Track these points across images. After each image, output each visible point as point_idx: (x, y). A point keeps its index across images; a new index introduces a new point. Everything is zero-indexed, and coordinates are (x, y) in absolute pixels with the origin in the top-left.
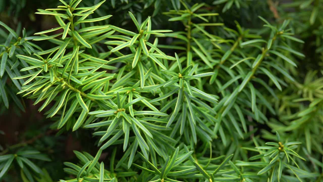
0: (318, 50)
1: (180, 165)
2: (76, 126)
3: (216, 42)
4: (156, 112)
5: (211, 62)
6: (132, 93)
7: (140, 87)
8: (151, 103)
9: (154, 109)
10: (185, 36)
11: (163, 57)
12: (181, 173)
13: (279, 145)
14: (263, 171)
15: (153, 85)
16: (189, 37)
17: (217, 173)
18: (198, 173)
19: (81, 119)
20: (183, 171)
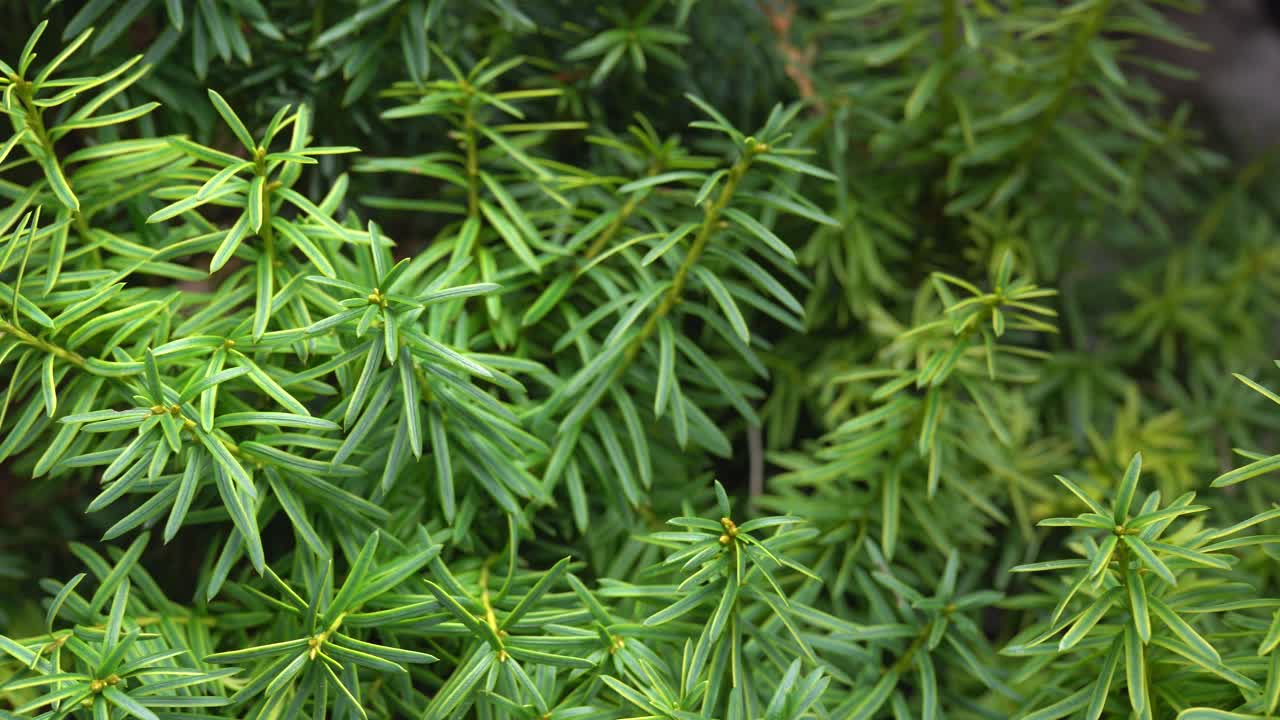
0: (953, 209)
1: (391, 591)
2: (45, 464)
3: (550, 185)
4: (301, 416)
5: (537, 252)
6: (224, 355)
7: (250, 336)
8: (284, 389)
9: (292, 404)
10: (459, 166)
11: (331, 233)
12: (388, 618)
13: (723, 525)
14: (668, 614)
15: (306, 325)
16: (473, 170)
17: (522, 621)
18: (450, 618)
19: (63, 439)
20: (396, 612)
